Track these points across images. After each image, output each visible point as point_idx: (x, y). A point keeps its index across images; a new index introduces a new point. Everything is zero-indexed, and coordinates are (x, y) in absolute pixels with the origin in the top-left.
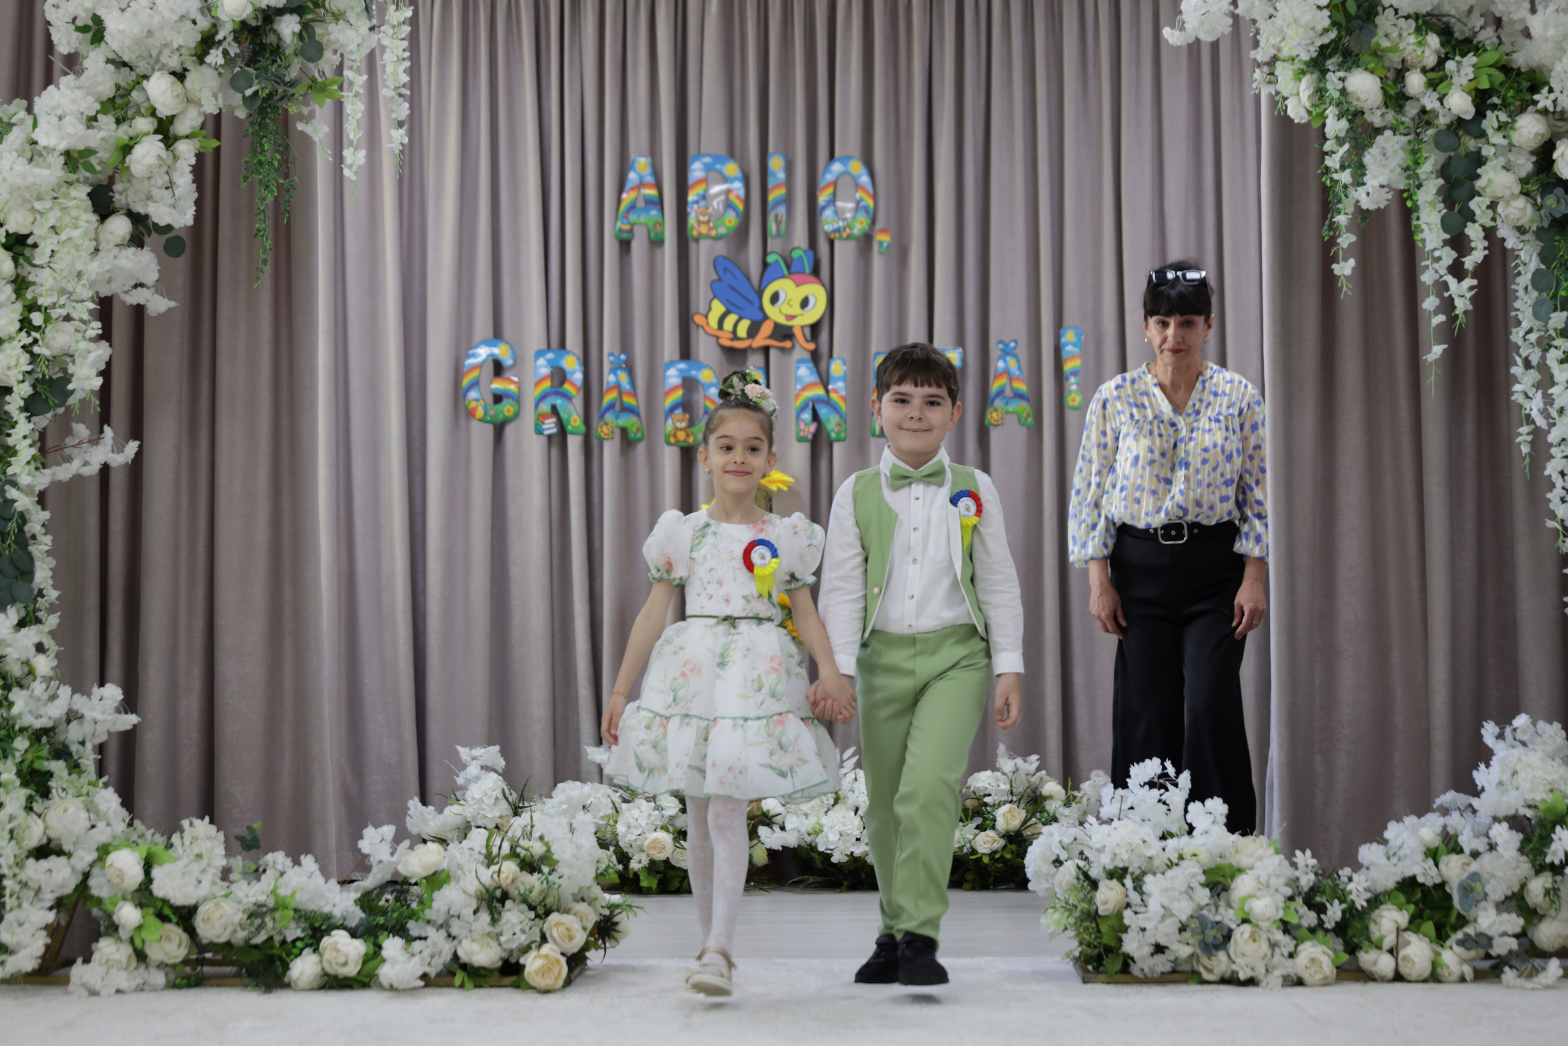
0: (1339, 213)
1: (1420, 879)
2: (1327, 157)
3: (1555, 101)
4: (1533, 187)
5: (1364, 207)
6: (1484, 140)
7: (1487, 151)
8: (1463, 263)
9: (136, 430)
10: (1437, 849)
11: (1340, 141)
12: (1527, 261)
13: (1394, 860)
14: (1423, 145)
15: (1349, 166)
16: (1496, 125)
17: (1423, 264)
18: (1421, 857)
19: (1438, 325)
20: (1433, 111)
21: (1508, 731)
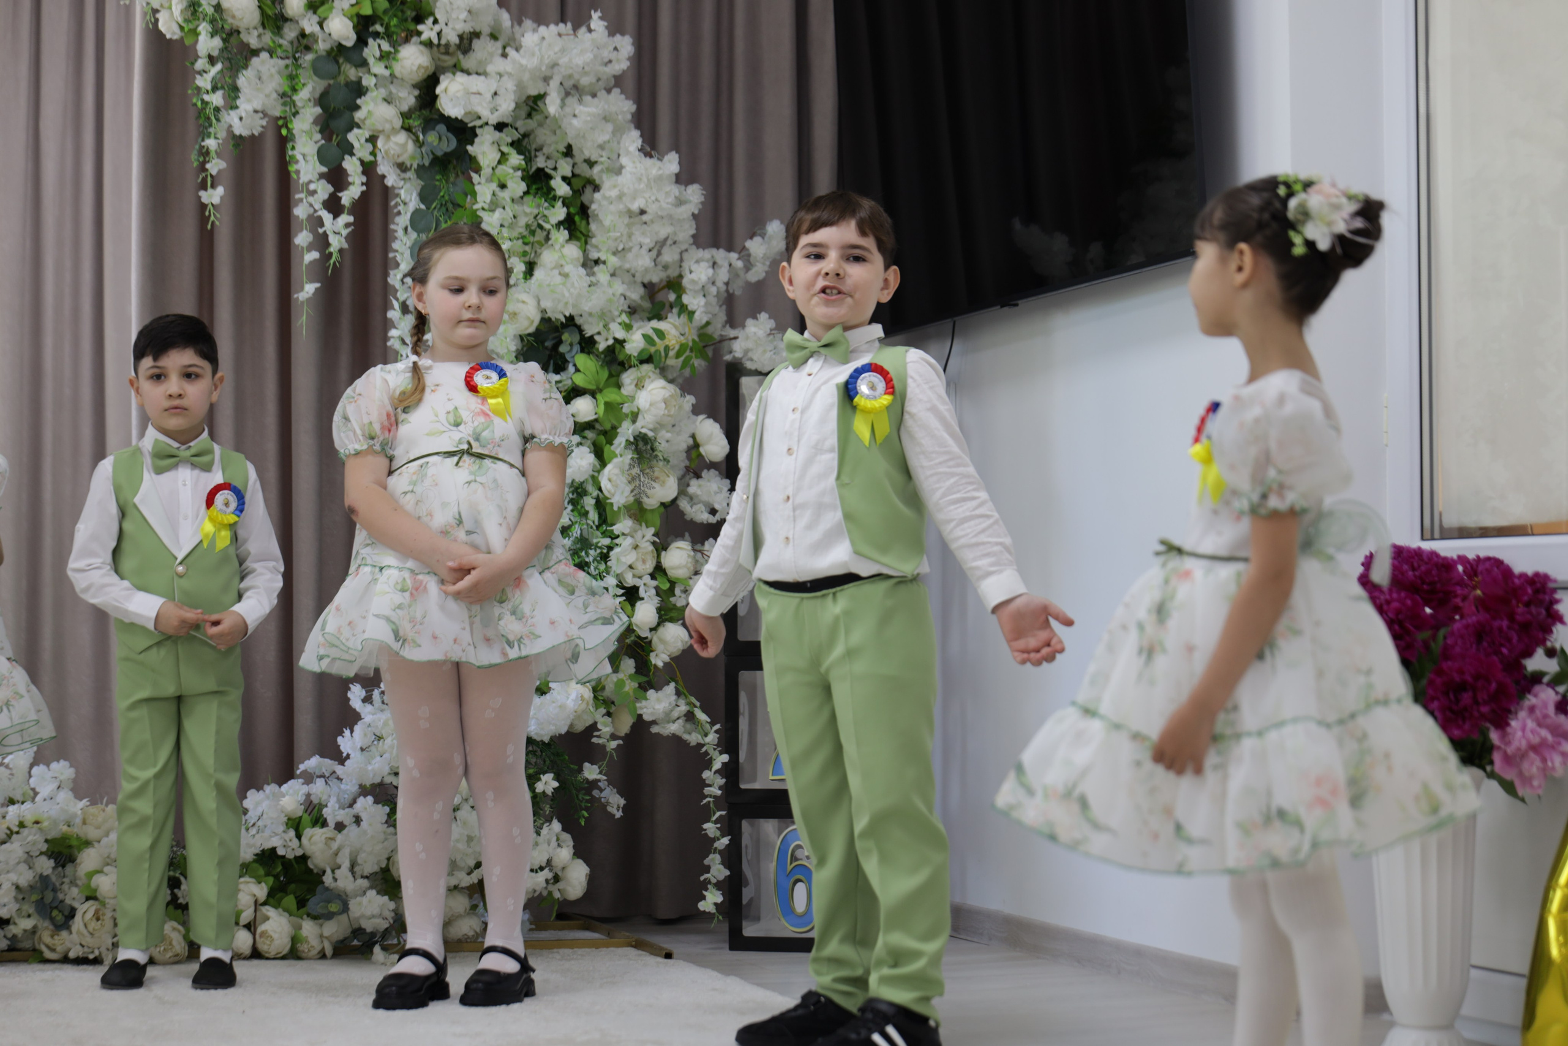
0: (209, 136)
1: (281, 852)
2: (198, 77)
3: (439, 34)
4: (415, 123)
5: (237, 132)
6: (364, 69)
7: (368, 81)
8: (340, 198)
10: (301, 818)
11: (212, 60)
12: (407, 200)
13: (253, 831)
14: (300, 71)
15: (222, 88)
16: (378, 54)
17: (297, 196)
18: (282, 828)
19: (311, 263)
20: (312, 35)
21: (376, 693)
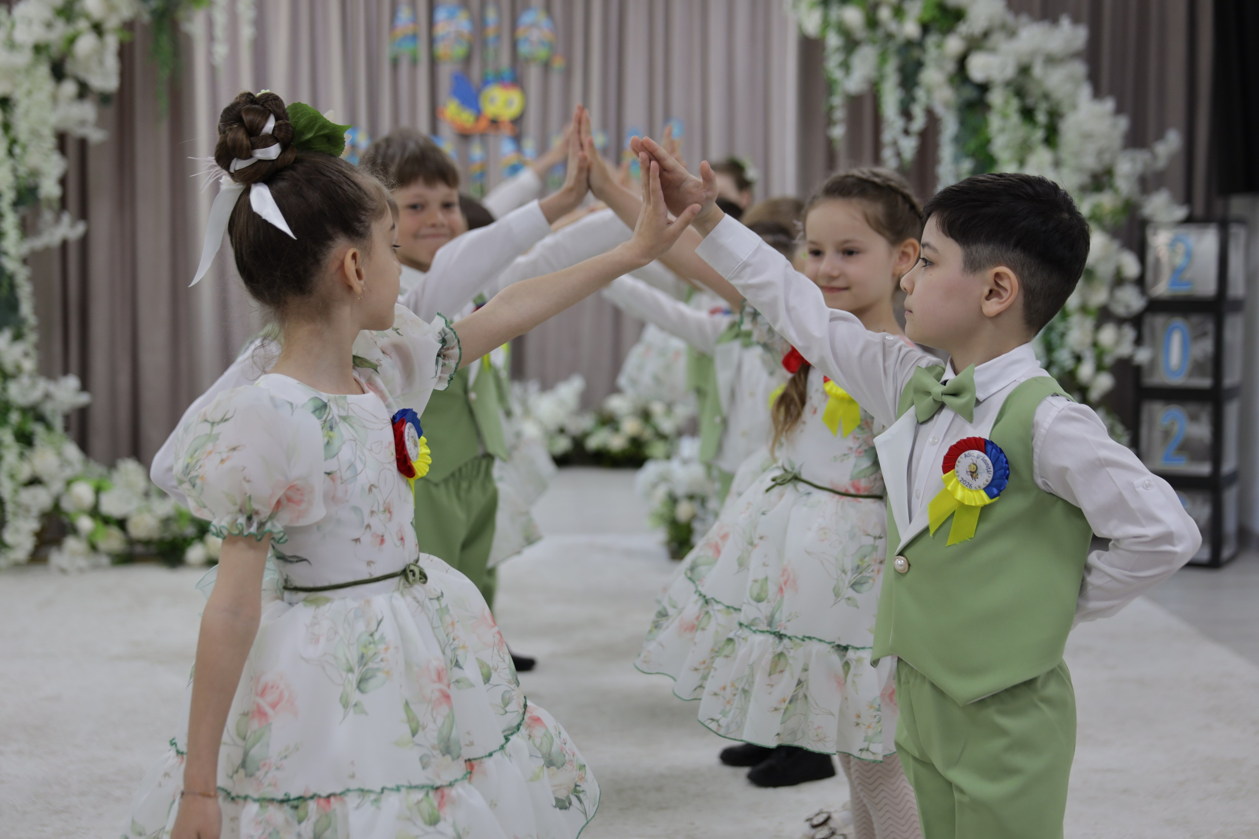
0: (835, 96)
2: (828, 59)
3: (970, 30)
4: (954, 81)
5: (850, 92)
6: (925, 53)
7: (927, 59)
8: (910, 128)
9: (83, 214)
12: (949, 126)
14: (887, 52)
15: (843, 67)
16: (933, 42)
17: (885, 129)
20: (895, 32)
